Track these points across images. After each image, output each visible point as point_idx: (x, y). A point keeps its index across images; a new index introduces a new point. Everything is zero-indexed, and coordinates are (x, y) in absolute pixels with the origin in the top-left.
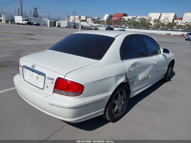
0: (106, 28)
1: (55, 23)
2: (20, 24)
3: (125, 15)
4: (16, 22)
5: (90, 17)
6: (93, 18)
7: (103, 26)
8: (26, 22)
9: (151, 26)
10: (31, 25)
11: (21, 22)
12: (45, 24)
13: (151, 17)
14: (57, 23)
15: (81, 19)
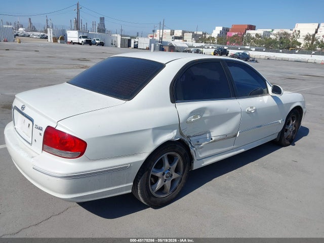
0: (214, 50)
1: (129, 41)
2: (74, 43)
3: (252, 28)
4: (69, 40)
5: (190, 31)
6: (195, 33)
7: (211, 47)
8: (84, 40)
9: (298, 47)
10: (91, 45)
11: (76, 40)
12: (113, 44)
13: (299, 31)
14: (132, 41)
15: (175, 35)
